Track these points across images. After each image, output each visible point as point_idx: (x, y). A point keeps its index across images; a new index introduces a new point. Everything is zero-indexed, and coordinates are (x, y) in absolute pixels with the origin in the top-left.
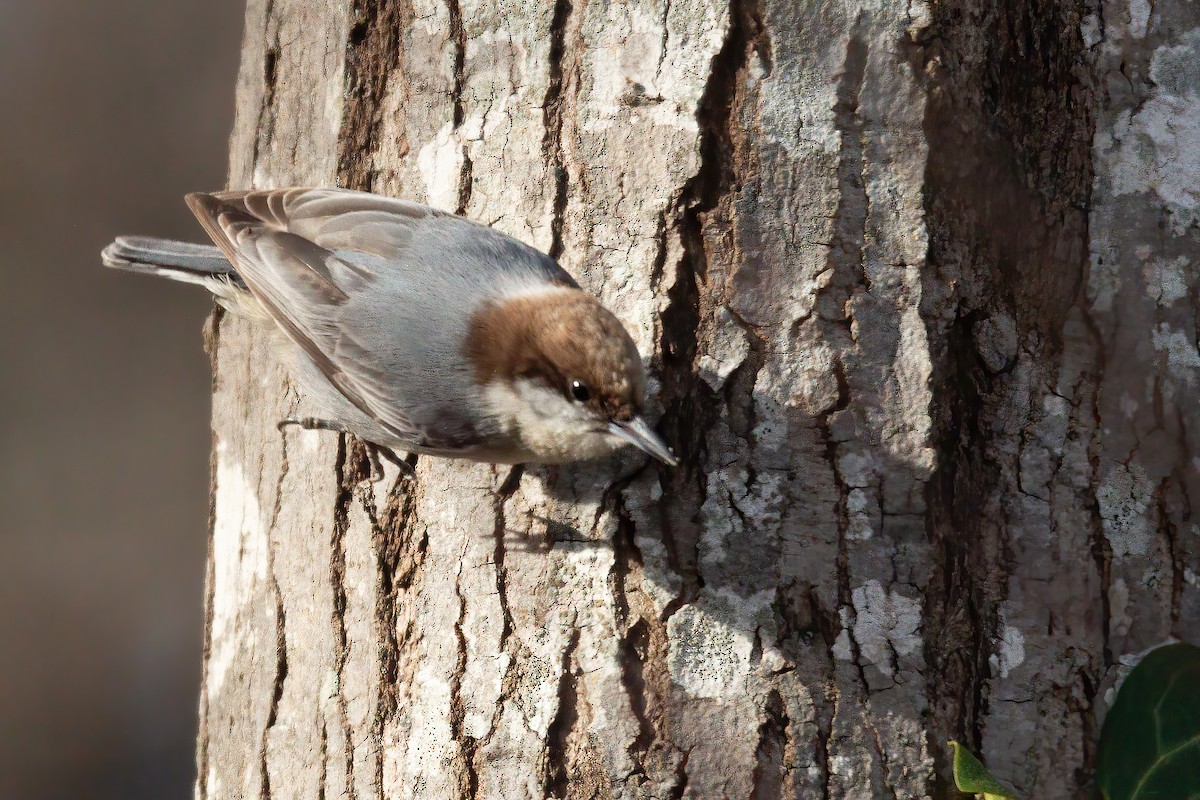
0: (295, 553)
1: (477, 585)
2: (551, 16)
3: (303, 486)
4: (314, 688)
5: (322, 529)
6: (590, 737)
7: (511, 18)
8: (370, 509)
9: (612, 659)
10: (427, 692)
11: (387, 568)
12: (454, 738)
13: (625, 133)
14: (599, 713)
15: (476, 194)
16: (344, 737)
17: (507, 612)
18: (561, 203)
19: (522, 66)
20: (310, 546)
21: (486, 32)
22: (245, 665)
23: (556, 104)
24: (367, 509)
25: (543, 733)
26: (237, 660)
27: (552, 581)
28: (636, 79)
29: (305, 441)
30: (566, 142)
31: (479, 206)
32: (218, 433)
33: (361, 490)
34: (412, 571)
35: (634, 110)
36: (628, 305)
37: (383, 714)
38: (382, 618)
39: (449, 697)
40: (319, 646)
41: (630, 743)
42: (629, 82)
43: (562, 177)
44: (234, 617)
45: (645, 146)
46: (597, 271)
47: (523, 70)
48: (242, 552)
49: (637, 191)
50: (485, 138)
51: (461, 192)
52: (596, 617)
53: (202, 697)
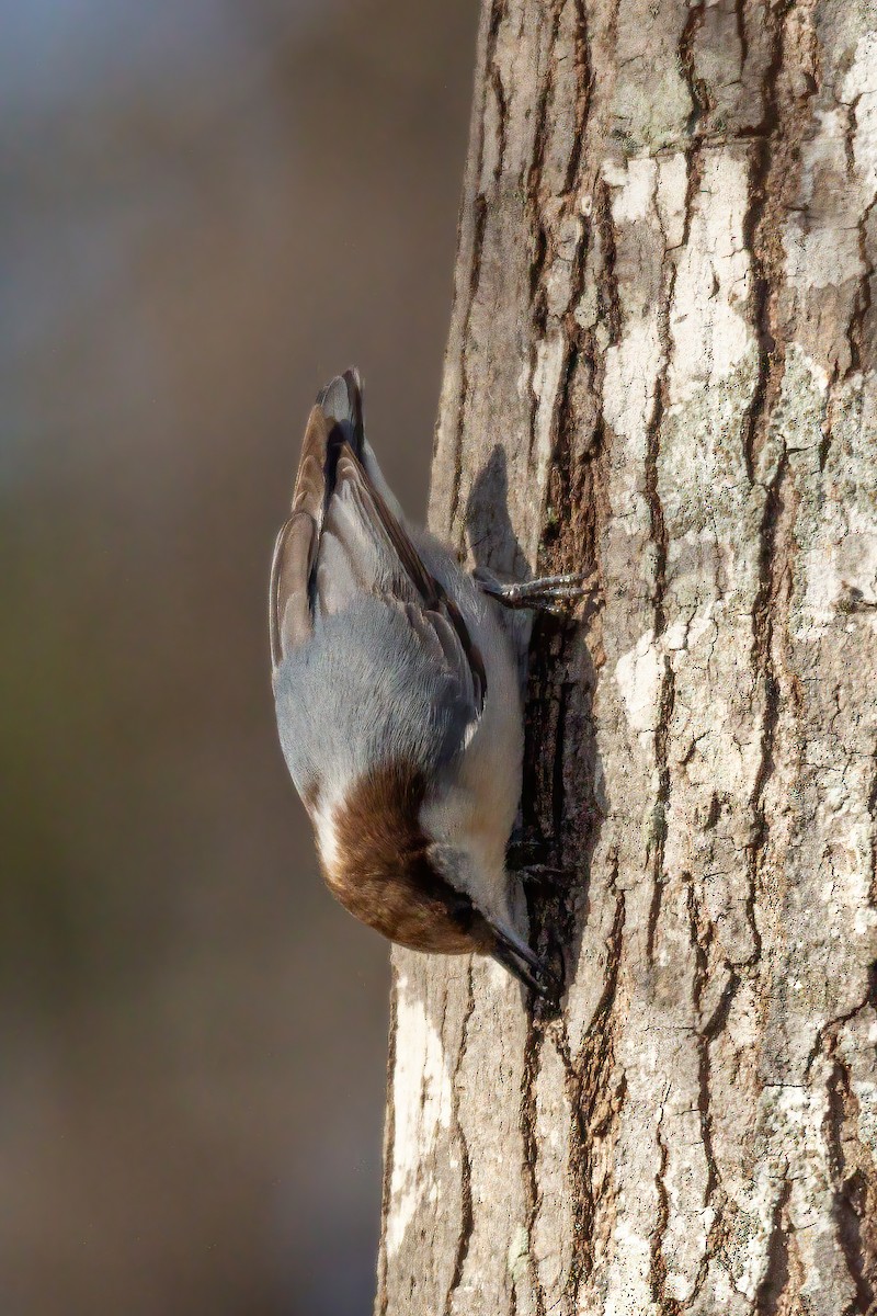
0: (482, 1098)
1: (679, 1133)
2: (760, 515)
3: (490, 1026)
4: (502, 1245)
5: (511, 1073)
6: (802, 1299)
7: (715, 515)
8: (564, 1051)
9: (826, 1214)
10: (625, 1250)
11: (581, 1116)
12: (654, 1301)
13: (841, 642)
14: (813, 1273)
15: (680, 710)
16: (535, 1299)
17: (712, 1163)
18: (771, 718)
19: (729, 569)
20: (498, 1092)
21: (690, 532)
22: (427, 1220)
23: (766, 610)
24: (560, 1051)
25: (751, 1295)
26: (418, 1215)
27: (761, 1129)
28: (853, 583)
29: (493, 977)
30: (777, 652)
31: (683, 721)
32: (398, 969)
33: (554, 1030)
34: (609, 1118)
35: (851, 617)
36: (844, 829)
37: (577, 1274)
38: (576, 1169)
39: (649, 1256)
40: (508, 1200)
41: (846, 1306)
42: (845, 586)
43: (773, 690)
44: (415, 1168)
45: (863, 656)
46: (811, 792)
47: (730, 575)
48: (424, 1098)
49: (854, 705)
50: (690, 646)
51: (662, 705)
52: (809, 1169)
53: (380, 1255)
